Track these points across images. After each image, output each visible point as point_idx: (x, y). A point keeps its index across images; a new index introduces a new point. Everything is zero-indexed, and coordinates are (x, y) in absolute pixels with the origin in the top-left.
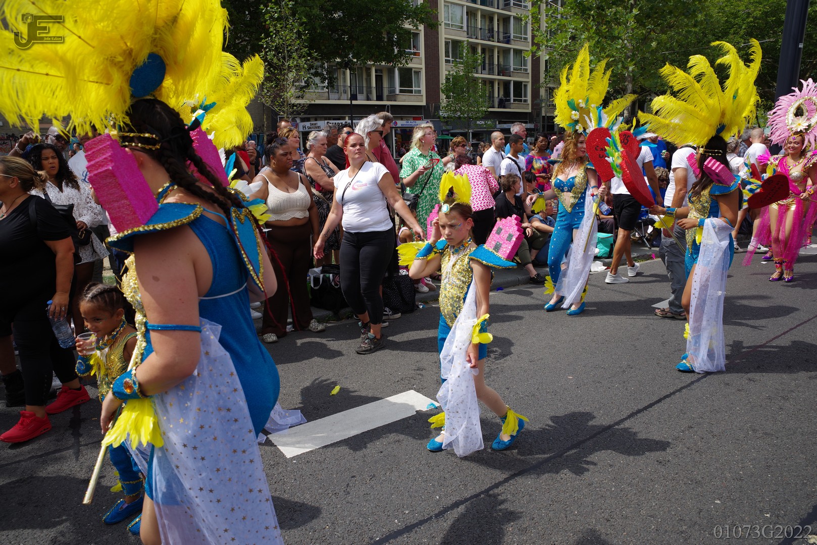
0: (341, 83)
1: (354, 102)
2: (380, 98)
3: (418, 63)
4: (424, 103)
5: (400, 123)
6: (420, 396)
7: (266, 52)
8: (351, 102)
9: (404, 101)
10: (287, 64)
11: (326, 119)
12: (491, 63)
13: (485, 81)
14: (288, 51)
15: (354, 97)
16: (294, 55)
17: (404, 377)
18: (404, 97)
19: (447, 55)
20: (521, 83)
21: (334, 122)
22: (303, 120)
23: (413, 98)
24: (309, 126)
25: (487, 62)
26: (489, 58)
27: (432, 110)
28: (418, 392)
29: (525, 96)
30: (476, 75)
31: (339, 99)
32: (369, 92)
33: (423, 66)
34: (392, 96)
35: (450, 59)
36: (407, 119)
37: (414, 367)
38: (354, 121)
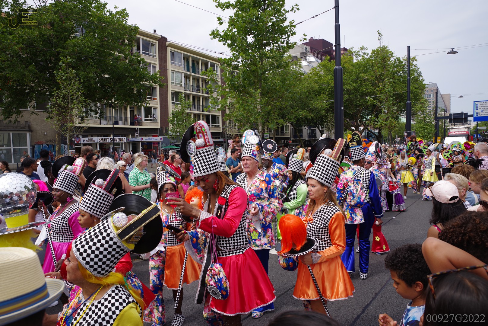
0: (108, 115)
1: (115, 126)
2: (132, 124)
3: (155, 103)
4: (159, 127)
5: (145, 139)
7: (57, 99)
8: (113, 126)
9: (147, 126)
10: (70, 106)
11: (98, 136)
12: (199, 105)
13: (195, 115)
14: (71, 99)
15: (117, 123)
16: (75, 101)
18: (147, 124)
19: (173, 100)
20: (215, 116)
21: (103, 138)
22: (83, 136)
23: (152, 124)
25: (196, 104)
26: (197, 102)
27: (164, 131)
29: (218, 123)
30: (189, 111)
31: (107, 124)
32: (126, 120)
33: (159, 106)
34: (139, 123)
35: (175, 102)
36: (149, 136)
38: (115, 138)
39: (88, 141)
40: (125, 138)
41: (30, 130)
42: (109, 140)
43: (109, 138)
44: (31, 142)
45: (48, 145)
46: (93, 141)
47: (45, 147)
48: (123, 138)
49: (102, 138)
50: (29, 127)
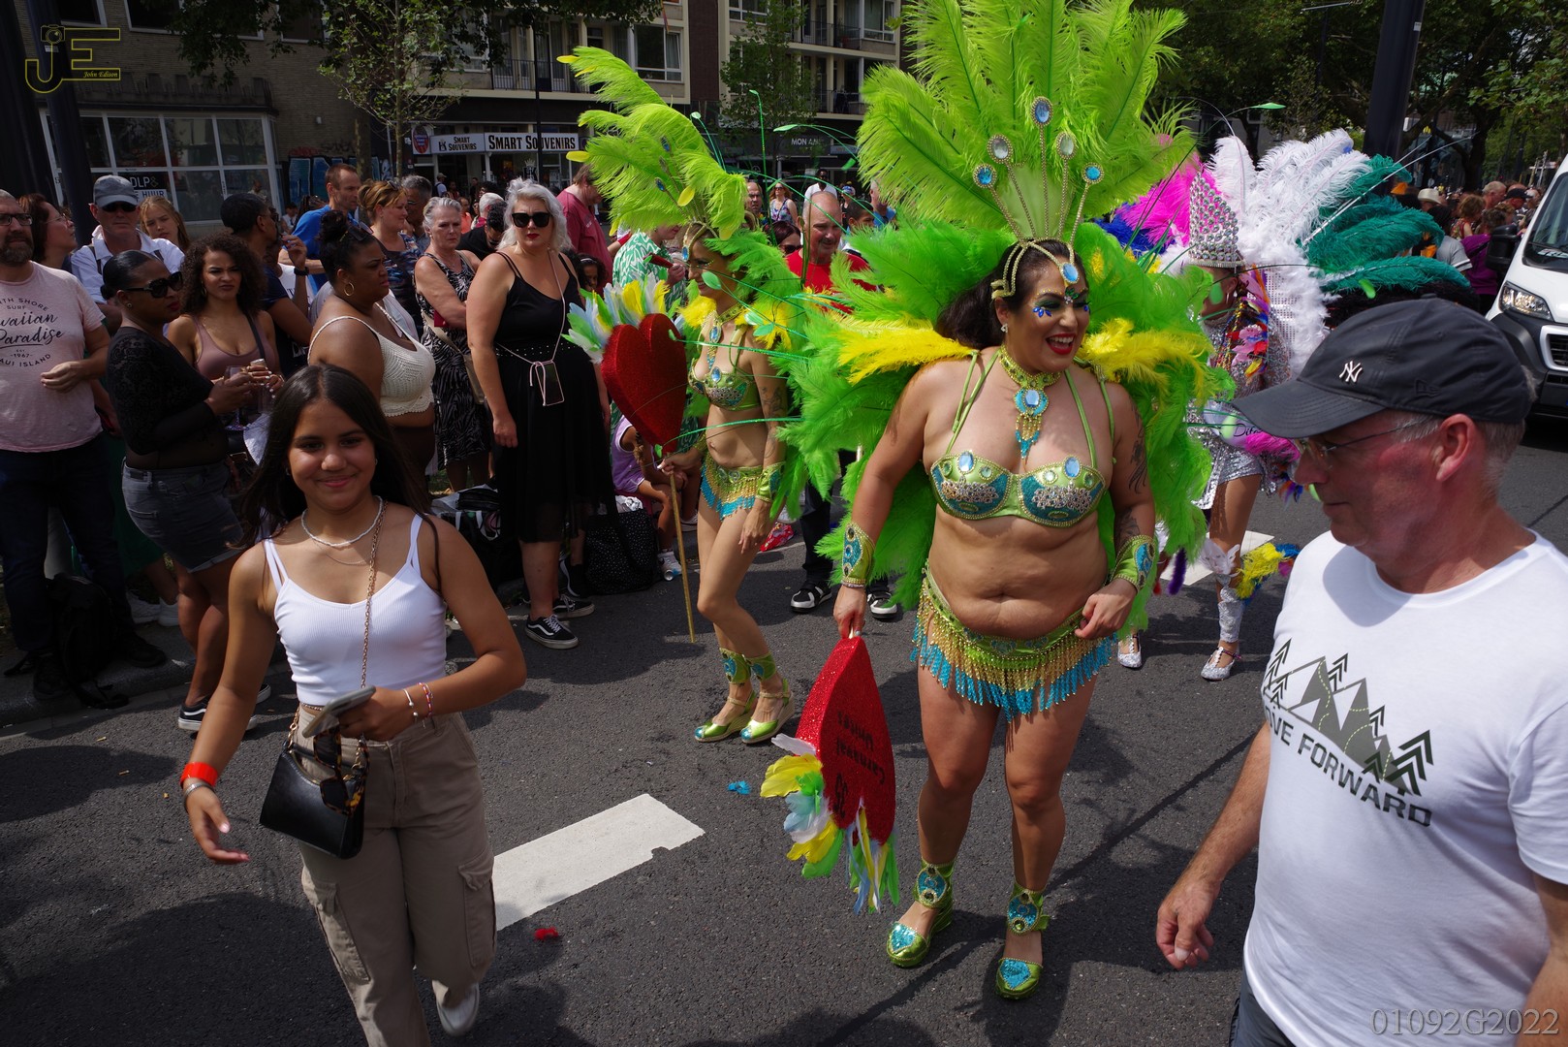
0: (516, 54)
1: (544, 95)
3: (673, 18)
4: (686, 100)
6: (662, 808)
8: (537, 95)
10: (398, 18)
11: (486, 129)
12: (822, 22)
13: (808, 58)
15: (544, 85)
17: (631, 758)
19: (733, 2)
21: (504, 135)
22: (441, 130)
24: (453, 142)
25: (813, 19)
26: (817, 12)
27: (703, 113)
28: (657, 798)
30: (791, 45)
31: (513, 89)
33: (685, 23)
35: (740, 9)
37: (652, 733)
38: (543, 135)
39: (454, 147)
40: (575, 136)
41: (271, 110)
42: (523, 141)
43: (523, 135)
44: (277, 150)
45: (329, 160)
46: (473, 146)
47: (320, 165)
48: (569, 136)
49: (498, 135)
50: (268, 98)
